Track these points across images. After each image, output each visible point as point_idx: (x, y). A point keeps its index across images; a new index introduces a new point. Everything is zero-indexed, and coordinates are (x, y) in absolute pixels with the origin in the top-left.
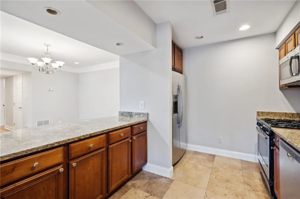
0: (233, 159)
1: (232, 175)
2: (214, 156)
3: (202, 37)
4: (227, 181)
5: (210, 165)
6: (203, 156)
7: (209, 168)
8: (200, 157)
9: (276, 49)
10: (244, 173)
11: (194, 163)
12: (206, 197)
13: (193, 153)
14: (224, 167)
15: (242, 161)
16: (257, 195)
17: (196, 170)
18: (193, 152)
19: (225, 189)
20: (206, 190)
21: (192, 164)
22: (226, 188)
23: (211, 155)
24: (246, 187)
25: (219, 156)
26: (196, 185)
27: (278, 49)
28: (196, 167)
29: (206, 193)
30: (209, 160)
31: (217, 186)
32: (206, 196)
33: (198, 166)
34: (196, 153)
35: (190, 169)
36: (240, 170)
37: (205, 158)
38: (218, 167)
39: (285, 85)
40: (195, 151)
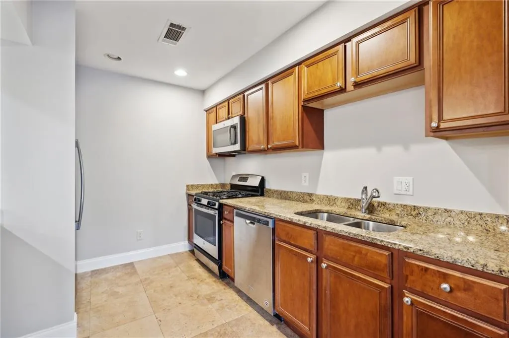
0: (160, 257)
1: (171, 278)
2: (131, 265)
3: (119, 58)
4: (171, 287)
5: (135, 279)
6: (112, 272)
7: (137, 284)
8: (109, 276)
9: (204, 110)
10: (182, 268)
11: (107, 290)
12: (160, 323)
13: (91, 276)
14: (156, 273)
15: (171, 256)
16: (207, 283)
17: (117, 298)
18: (90, 274)
19: (175, 298)
20: (155, 314)
21: (103, 293)
22: (176, 296)
23: (126, 265)
24: (193, 281)
25: (139, 261)
26: (134, 318)
27: (206, 111)
28: (115, 294)
29: (157, 318)
30: (128, 273)
31: (164, 300)
32: (159, 321)
33: (117, 290)
34: (95, 273)
35: (106, 301)
36: (175, 267)
37: (118, 274)
38: (147, 277)
39: (217, 153)
40: (93, 271)
